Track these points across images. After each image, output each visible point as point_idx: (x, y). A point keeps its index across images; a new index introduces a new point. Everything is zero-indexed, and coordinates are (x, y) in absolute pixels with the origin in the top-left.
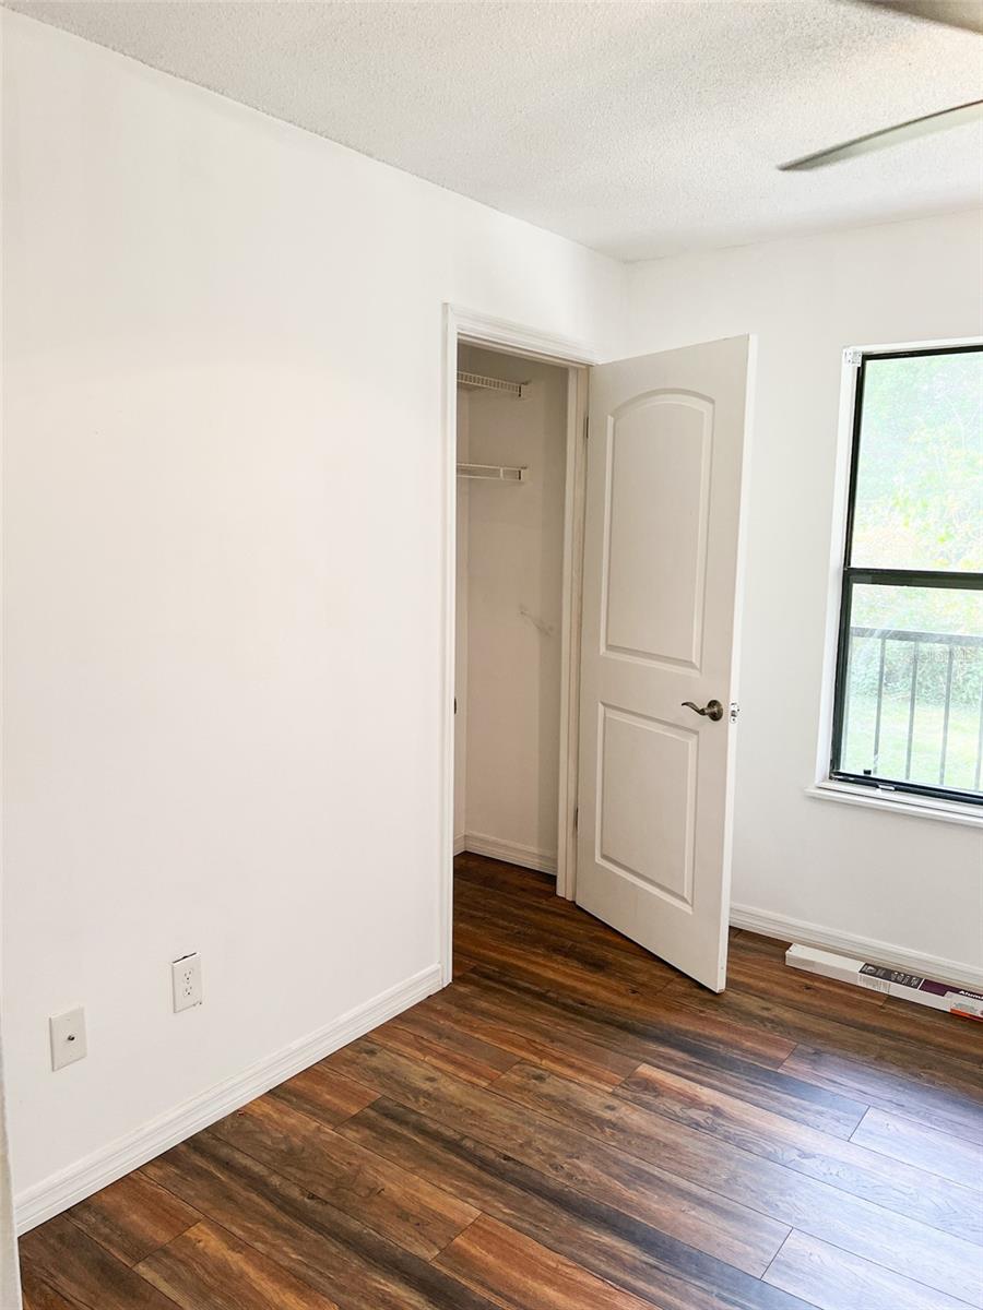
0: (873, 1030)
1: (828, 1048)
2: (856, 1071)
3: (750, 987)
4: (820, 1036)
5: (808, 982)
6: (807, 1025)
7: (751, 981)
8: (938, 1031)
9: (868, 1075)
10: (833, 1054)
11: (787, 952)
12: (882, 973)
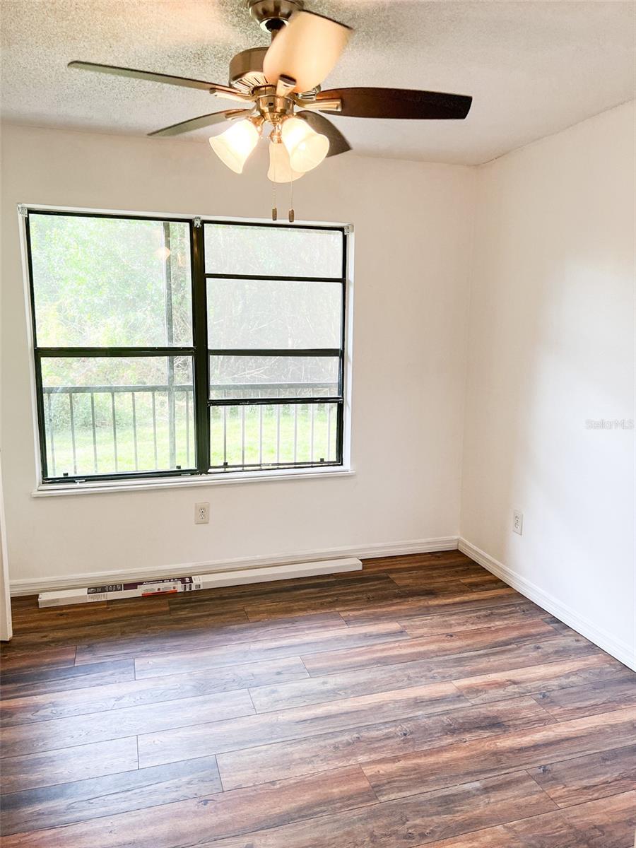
0: (111, 621)
1: (94, 641)
2: (116, 645)
3: (25, 629)
4: (85, 637)
5: (59, 612)
6: (75, 634)
7: (24, 626)
8: (141, 607)
9: (123, 644)
10: (99, 643)
11: (39, 599)
12: (100, 590)
